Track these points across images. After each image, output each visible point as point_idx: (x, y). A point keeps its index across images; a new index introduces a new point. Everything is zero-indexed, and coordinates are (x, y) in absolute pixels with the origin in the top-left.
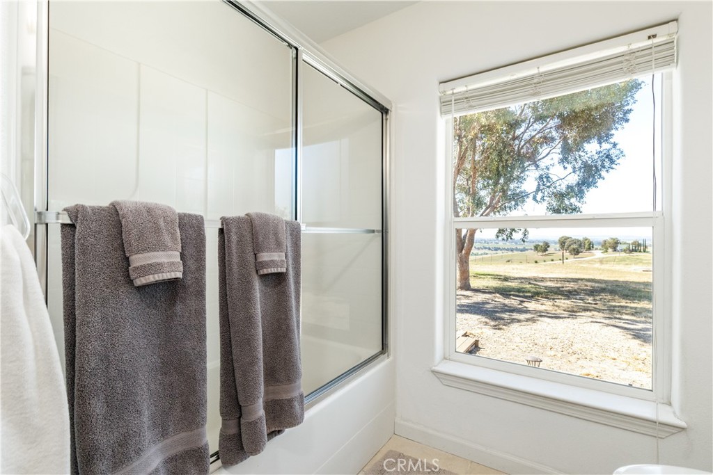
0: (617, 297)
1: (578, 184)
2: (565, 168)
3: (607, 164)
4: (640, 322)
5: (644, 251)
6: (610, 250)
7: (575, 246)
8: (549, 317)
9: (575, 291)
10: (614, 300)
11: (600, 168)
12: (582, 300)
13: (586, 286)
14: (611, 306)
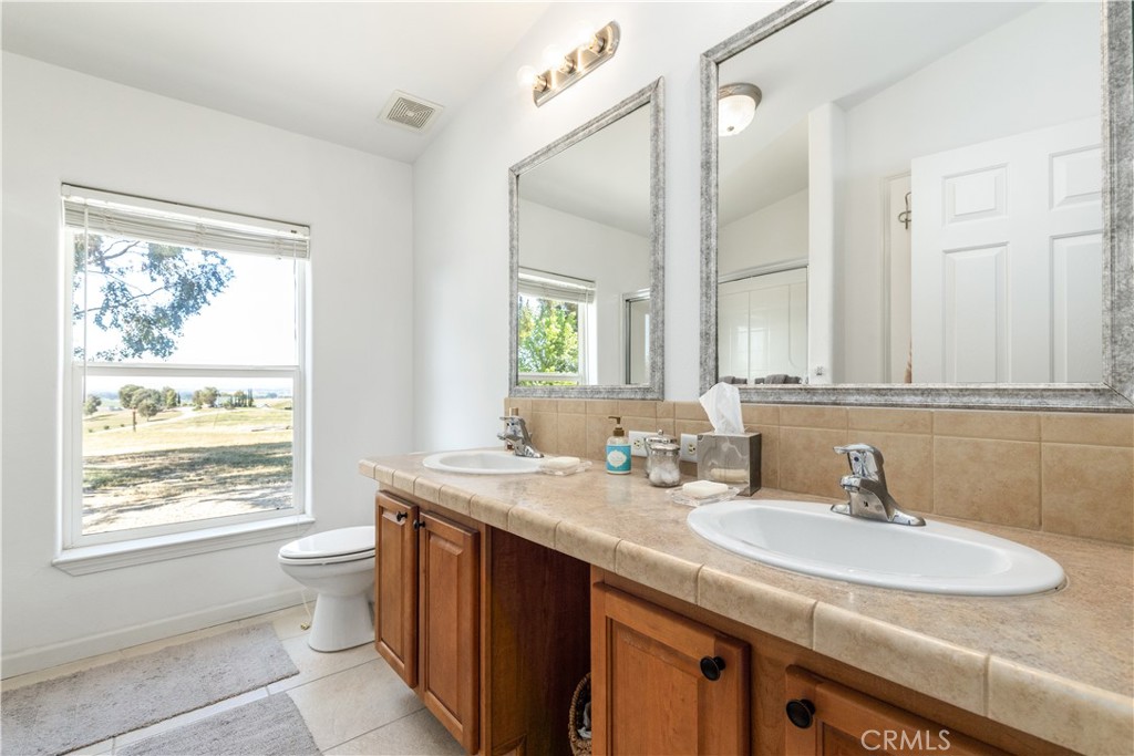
0: (225, 467)
1: (173, 307)
2: (153, 280)
3: (214, 283)
4: (257, 489)
5: (250, 405)
6: (205, 406)
7: (150, 402)
8: (135, 509)
9: (167, 468)
10: (224, 470)
11: (204, 287)
12: (181, 478)
13: (180, 458)
14: (221, 478)
